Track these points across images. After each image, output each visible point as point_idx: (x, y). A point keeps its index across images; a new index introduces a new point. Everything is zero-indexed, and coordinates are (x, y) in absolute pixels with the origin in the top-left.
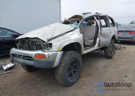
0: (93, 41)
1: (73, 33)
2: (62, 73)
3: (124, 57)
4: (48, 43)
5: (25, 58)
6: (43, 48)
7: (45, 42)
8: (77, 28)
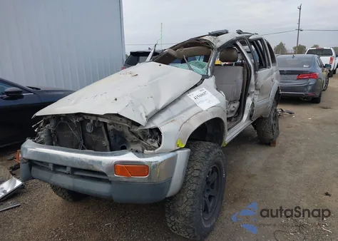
0: (237, 105)
1: (201, 93)
2: (189, 209)
3: (298, 138)
4: (148, 127)
5: (77, 173)
6: (132, 141)
7: (138, 125)
8: (207, 77)
